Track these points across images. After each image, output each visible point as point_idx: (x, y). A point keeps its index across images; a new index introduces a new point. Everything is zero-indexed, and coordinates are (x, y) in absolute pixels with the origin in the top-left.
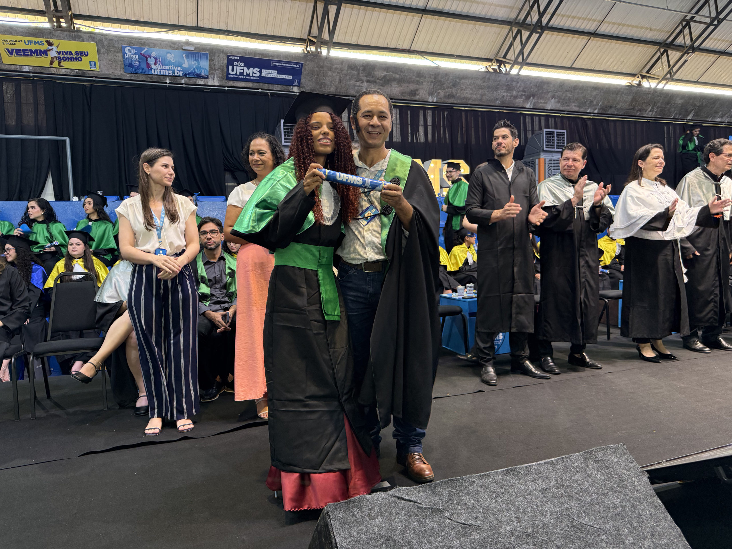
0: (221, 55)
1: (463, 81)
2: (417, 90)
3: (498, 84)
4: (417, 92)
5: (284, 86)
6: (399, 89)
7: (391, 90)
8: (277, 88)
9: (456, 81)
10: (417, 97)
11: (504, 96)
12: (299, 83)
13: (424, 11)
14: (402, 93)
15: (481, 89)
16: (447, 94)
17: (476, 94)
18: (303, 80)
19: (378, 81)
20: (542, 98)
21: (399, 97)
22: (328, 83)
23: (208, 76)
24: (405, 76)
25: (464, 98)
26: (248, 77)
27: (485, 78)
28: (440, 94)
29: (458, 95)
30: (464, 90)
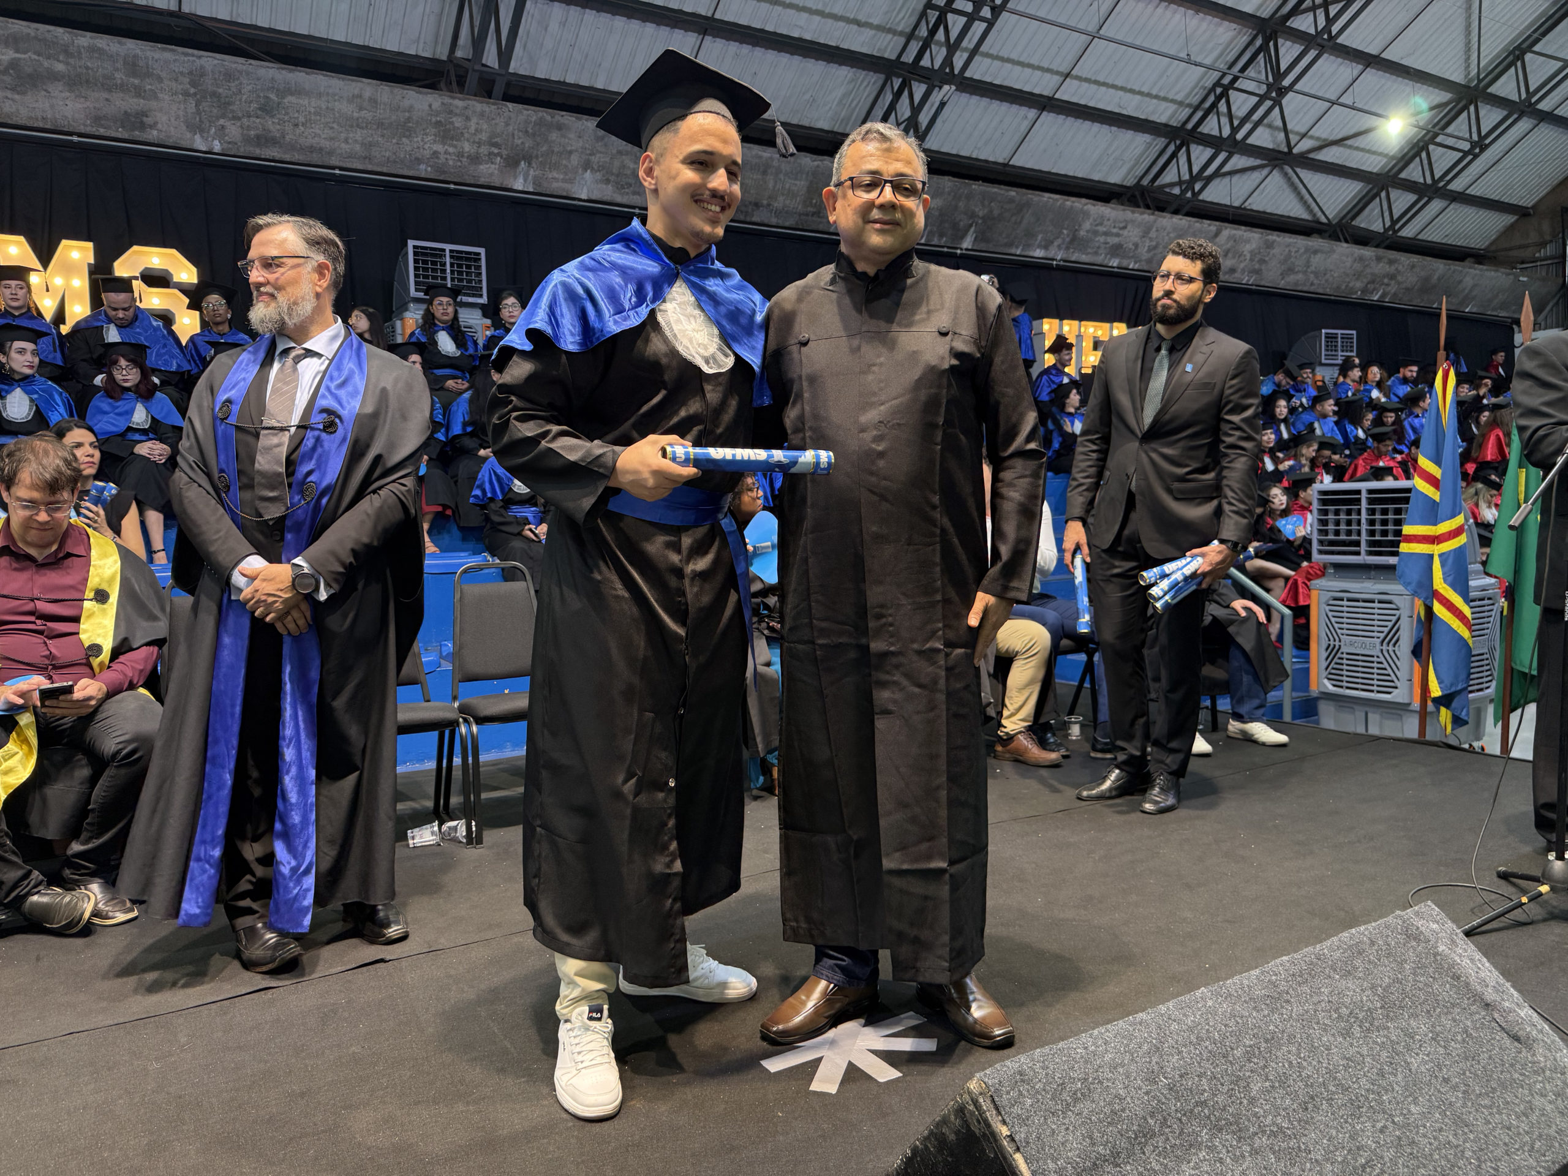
1: (290, 99)
3: (409, 119)
4: (148, 121)
6: (78, 106)
7: (52, 106)
10: (153, 135)
11: (435, 153)
14: (98, 120)
15: (358, 126)
17: (346, 141)
21: (89, 130)
24: (87, 68)
25: (312, 149)
27: (360, 96)
28: (227, 131)
29: (287, 138)
30: (303, 125)
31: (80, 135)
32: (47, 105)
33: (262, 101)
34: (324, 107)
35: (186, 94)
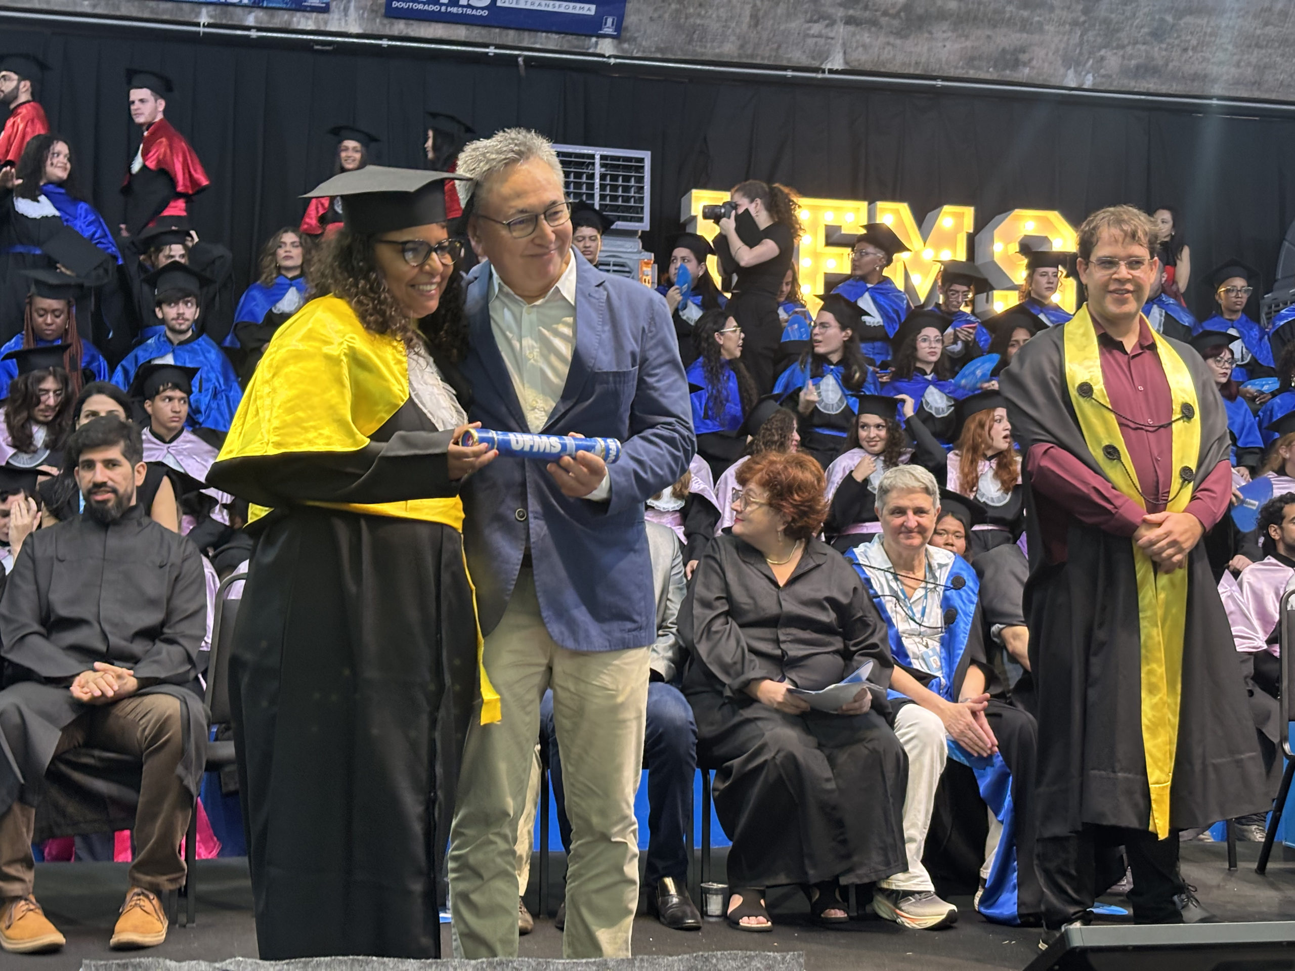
1: (1189, 19)
2: (1023, 50)
4: (1024, 57)
5: (570, 37)
6: (957, 46)
7: (930, 50)
8: (546, 44)
9: (1162, 20)
10: (1024, 73)
12: (619, 27)
14: (971, 61)
15: (1258, 46)
16: (1133, 62)
18: (631, 20)
19: (884, 20)
21: (959, 73)
22: (714, 26)
23: (328, 4)
25: (1195, 77)
26: (454, 10)
27: (1270, 9)
28: (1105, 63)
29: (1171, 66)
30: (1194, 49)
31: (945, 79)
32: (926, 48)
33: (1155, 24)
34: (1223, 25)
35: (1075, 23)
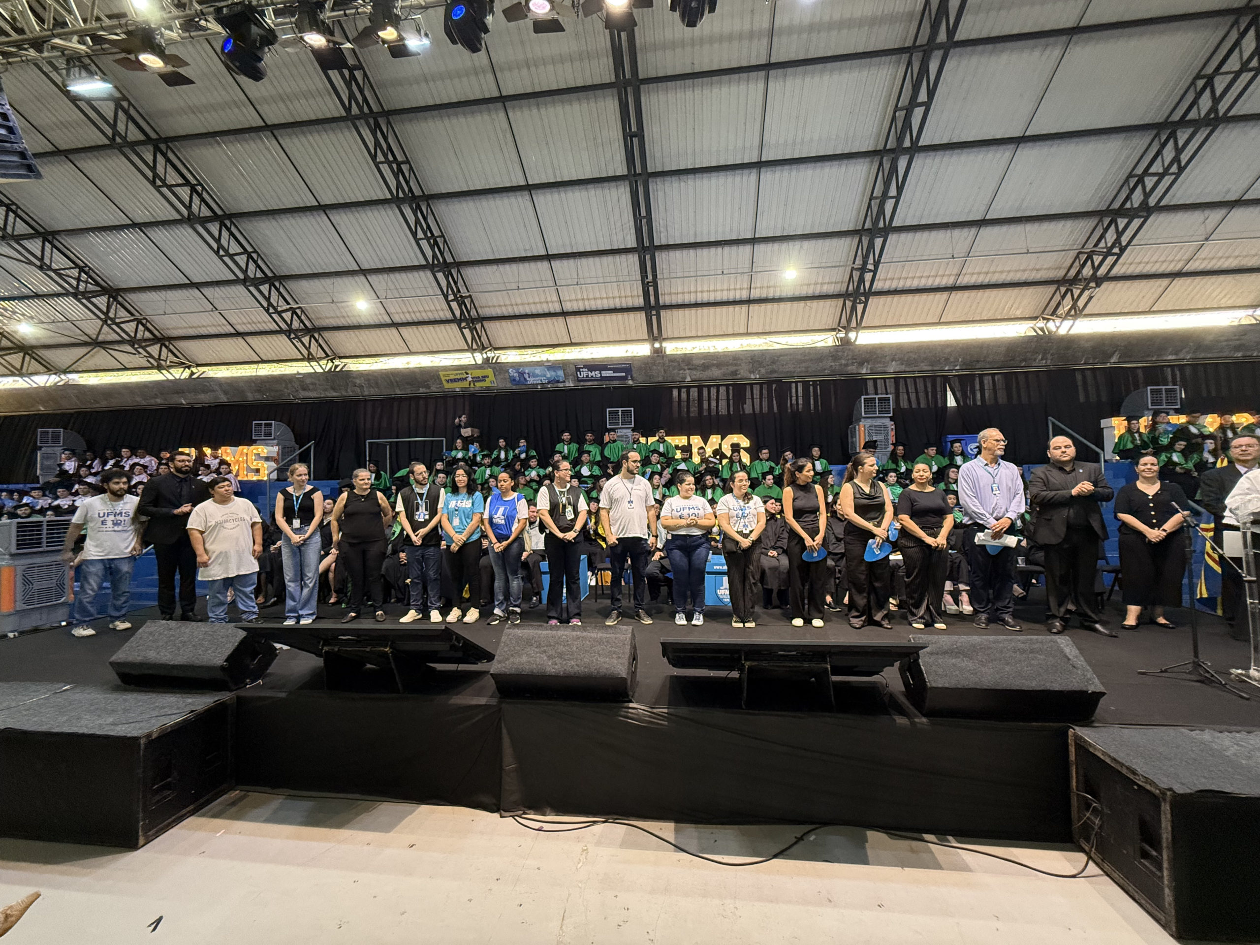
0: (571, 366)
2: (737, 370)
4: (739, 372)
5: (622, 381)
6: (719, 372)
8: (616, 383)
9: (774, 359)
10: (739, 376)
11: (832, 366)
12: (632, 377)
13: (749, 302)
14: (724, 375)
15: (804, 362)
16: (769, 370)
17: (799, 367)
18: (634, 375)
19: (698, 368)
20: (880, 362)
21: (722, 378)
22: (655, 375)
23: (564, 381)
24: (722, 361)
26: (593, 378)
28: (761, 372)
